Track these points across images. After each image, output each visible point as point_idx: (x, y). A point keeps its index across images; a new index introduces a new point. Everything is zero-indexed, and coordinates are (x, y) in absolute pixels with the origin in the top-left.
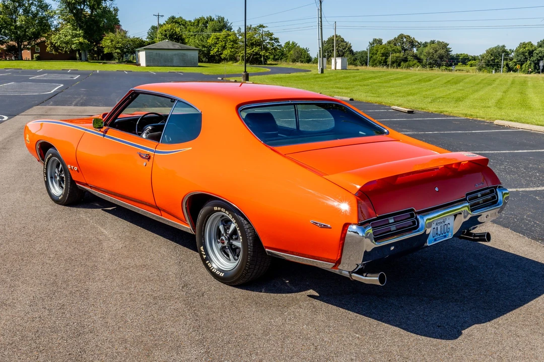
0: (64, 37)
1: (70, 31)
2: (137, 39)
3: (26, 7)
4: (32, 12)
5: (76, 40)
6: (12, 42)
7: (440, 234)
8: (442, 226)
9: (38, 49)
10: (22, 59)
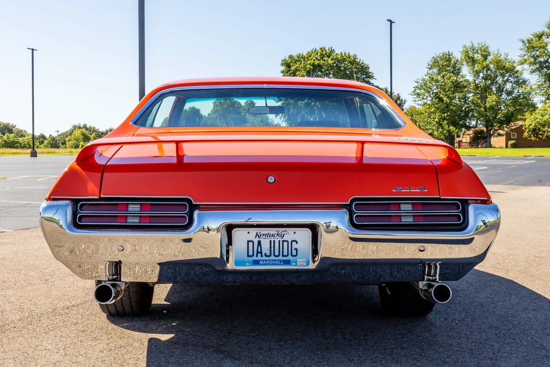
0: (541, 117)
3: (500, 85)
4: (507, 90)
6: (481, 127)
7: (268, 254)
8: (274, 241)
9: (514, 135)
10: (491, 146)
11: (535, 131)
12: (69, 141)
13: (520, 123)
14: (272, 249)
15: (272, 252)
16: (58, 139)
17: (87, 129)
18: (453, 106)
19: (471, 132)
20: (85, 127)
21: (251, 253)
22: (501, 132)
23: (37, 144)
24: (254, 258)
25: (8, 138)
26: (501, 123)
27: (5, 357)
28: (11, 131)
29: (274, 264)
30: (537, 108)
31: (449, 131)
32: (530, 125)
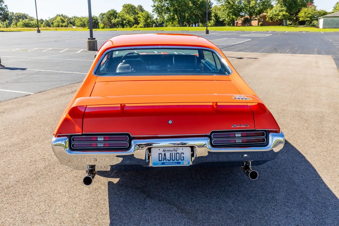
0: (275, 12)
1: (278, 8)
2: (322, 11)
5: (281, 14)
6: (247, 16)
7: (169, 159)
8: (172, 153)
9: (262, 20)
10: (251, 25)
11: (271, 18)
12: (55, 22)
13: (265, 14)
14: (171, 157)
15: (171, 158)
16: (49, 21)
17: (63, 16)
18: (235, 6)
19: (242, 19)
20: (62, 15)
21: (160, 159)
22: (256, 18)
23: (40, 24)
24: (162, 161)
25: (25, 21)
26: (257, 14)
27: (40, 200)
28: (26, 18)
29: (172, 164)
30: (273, 7)
31: (232, 18)
32: (269, 16)
